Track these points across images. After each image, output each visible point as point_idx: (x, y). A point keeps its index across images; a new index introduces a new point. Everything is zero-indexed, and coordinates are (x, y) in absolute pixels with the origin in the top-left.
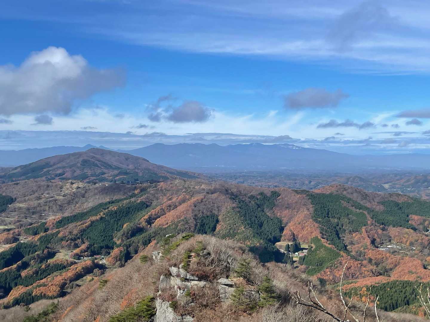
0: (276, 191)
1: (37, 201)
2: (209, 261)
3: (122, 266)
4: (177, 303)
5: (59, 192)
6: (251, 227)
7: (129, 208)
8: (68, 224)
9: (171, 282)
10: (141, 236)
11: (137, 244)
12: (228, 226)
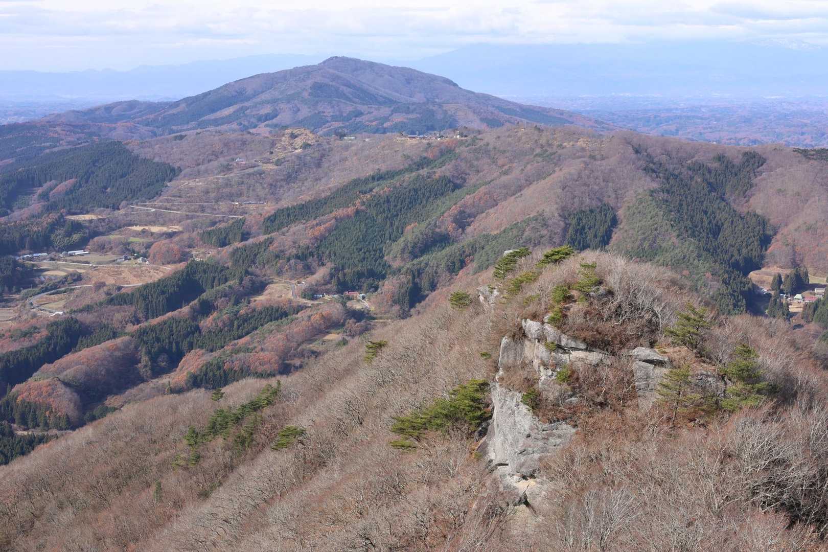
0: (754, 152)
1: (223, 174)
2: (610, 309)
3: (404, 315)
4: (540, 395)
5: (267, 155)
6: (693, 235)
7: (416, 190)
8: (288, 224)
9: (526, 351)
10: (444, 252)
11: (435, 268)
12: (640, 232)
